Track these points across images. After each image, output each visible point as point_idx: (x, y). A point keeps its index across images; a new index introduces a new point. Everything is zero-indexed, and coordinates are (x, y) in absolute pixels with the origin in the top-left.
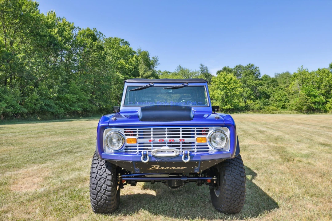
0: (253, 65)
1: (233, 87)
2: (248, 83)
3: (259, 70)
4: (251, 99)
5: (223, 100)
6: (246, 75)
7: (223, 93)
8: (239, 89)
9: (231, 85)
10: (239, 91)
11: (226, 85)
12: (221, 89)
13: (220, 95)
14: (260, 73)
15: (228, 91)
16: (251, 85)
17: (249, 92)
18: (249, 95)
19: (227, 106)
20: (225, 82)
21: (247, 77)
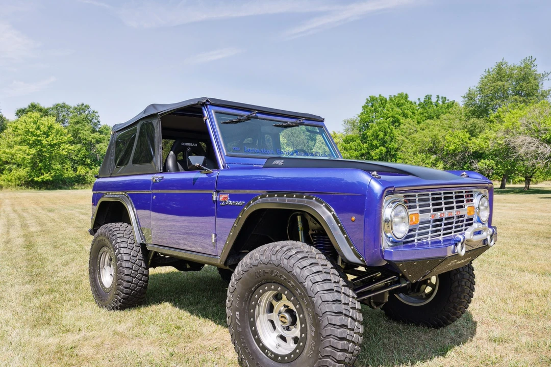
0: (87, 107)
1: (55, 142)
2: (80, 135)
3: (99, 117)
4: (85, 165)
5: (34, 165)
6: (77, 123)
7: (33, 151)
8: (67, 146)
9: (50, 138)
10: (66, 150)
11: (39, 138)
12: (28, 144)
13: (28, 155)
14: (99, 122)
15: (45, 149)
16: (86, 139)
17: (82, 151)
18: (83, 158)
19: (42, 177)
20: (38, 132)
21: (78, 125)
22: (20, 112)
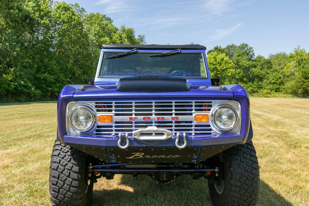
0: (247, 45)
1: (224, 68)
2: (240, 63)
3: (253, 51)
4: (243, 81)
6: (239, 56)
8: (231, 70)
9: (221, 66)
10: (230, 73)
11: (216, 66)
14: (253, 54)
15: (219, 73)
16: (243, 66)
17: (241, 73)
18: (242, 77)
20: (216, 63)
21: (239, 57)
22: (209, 52)
